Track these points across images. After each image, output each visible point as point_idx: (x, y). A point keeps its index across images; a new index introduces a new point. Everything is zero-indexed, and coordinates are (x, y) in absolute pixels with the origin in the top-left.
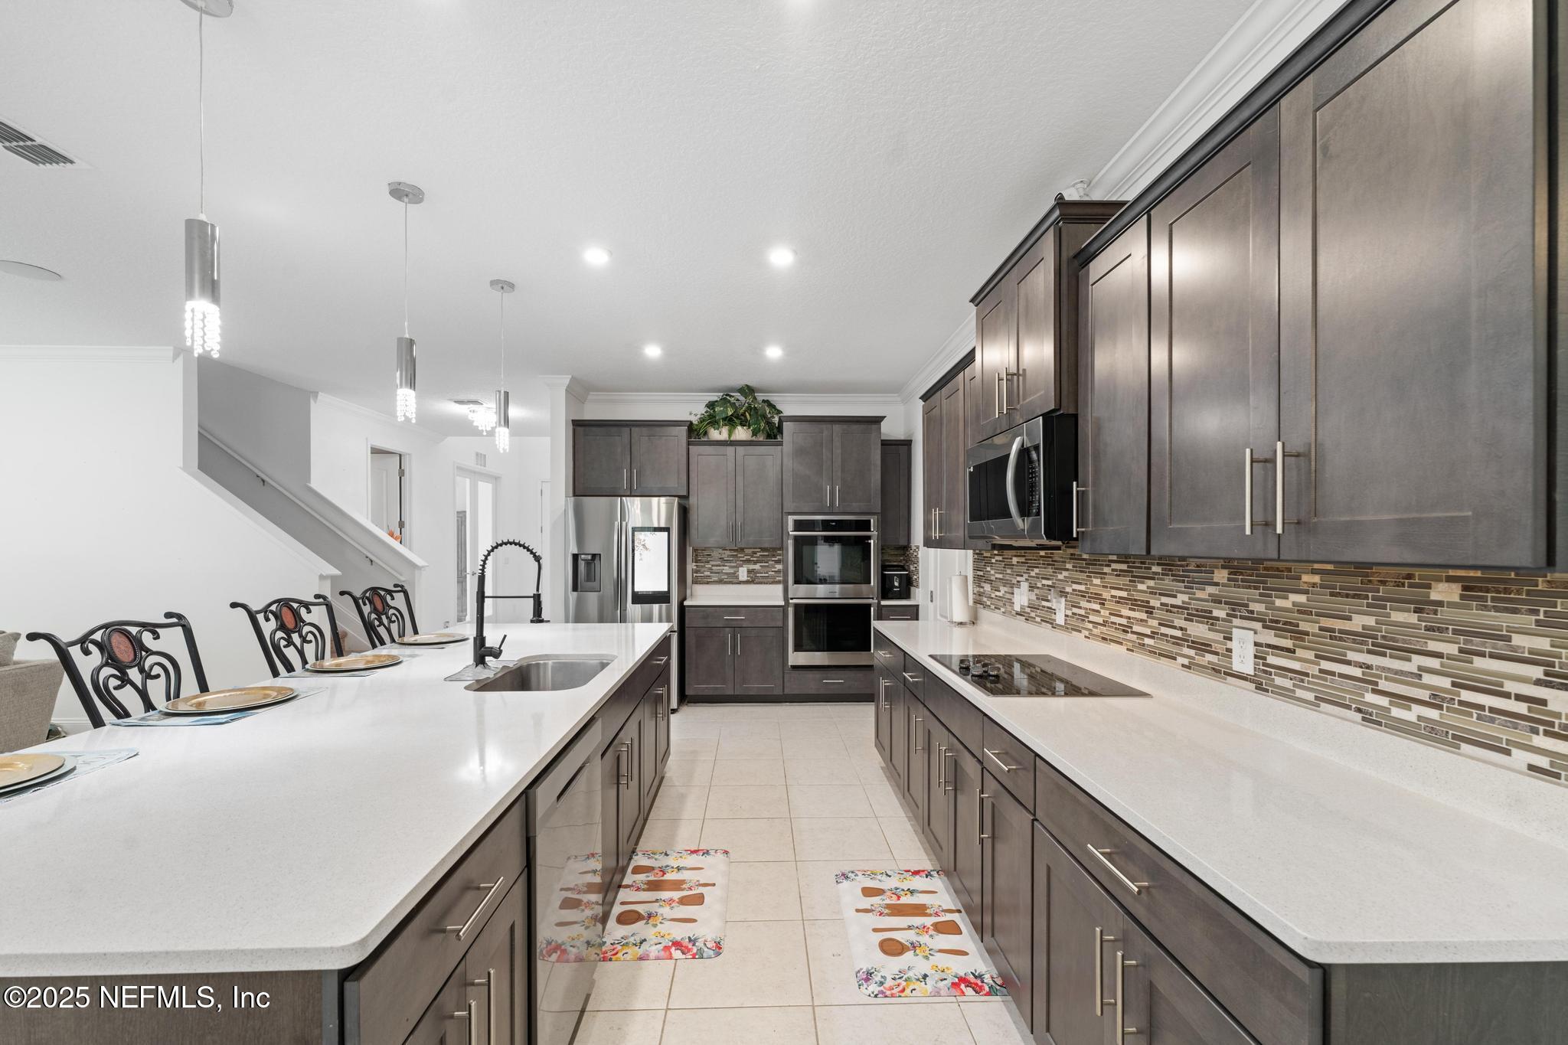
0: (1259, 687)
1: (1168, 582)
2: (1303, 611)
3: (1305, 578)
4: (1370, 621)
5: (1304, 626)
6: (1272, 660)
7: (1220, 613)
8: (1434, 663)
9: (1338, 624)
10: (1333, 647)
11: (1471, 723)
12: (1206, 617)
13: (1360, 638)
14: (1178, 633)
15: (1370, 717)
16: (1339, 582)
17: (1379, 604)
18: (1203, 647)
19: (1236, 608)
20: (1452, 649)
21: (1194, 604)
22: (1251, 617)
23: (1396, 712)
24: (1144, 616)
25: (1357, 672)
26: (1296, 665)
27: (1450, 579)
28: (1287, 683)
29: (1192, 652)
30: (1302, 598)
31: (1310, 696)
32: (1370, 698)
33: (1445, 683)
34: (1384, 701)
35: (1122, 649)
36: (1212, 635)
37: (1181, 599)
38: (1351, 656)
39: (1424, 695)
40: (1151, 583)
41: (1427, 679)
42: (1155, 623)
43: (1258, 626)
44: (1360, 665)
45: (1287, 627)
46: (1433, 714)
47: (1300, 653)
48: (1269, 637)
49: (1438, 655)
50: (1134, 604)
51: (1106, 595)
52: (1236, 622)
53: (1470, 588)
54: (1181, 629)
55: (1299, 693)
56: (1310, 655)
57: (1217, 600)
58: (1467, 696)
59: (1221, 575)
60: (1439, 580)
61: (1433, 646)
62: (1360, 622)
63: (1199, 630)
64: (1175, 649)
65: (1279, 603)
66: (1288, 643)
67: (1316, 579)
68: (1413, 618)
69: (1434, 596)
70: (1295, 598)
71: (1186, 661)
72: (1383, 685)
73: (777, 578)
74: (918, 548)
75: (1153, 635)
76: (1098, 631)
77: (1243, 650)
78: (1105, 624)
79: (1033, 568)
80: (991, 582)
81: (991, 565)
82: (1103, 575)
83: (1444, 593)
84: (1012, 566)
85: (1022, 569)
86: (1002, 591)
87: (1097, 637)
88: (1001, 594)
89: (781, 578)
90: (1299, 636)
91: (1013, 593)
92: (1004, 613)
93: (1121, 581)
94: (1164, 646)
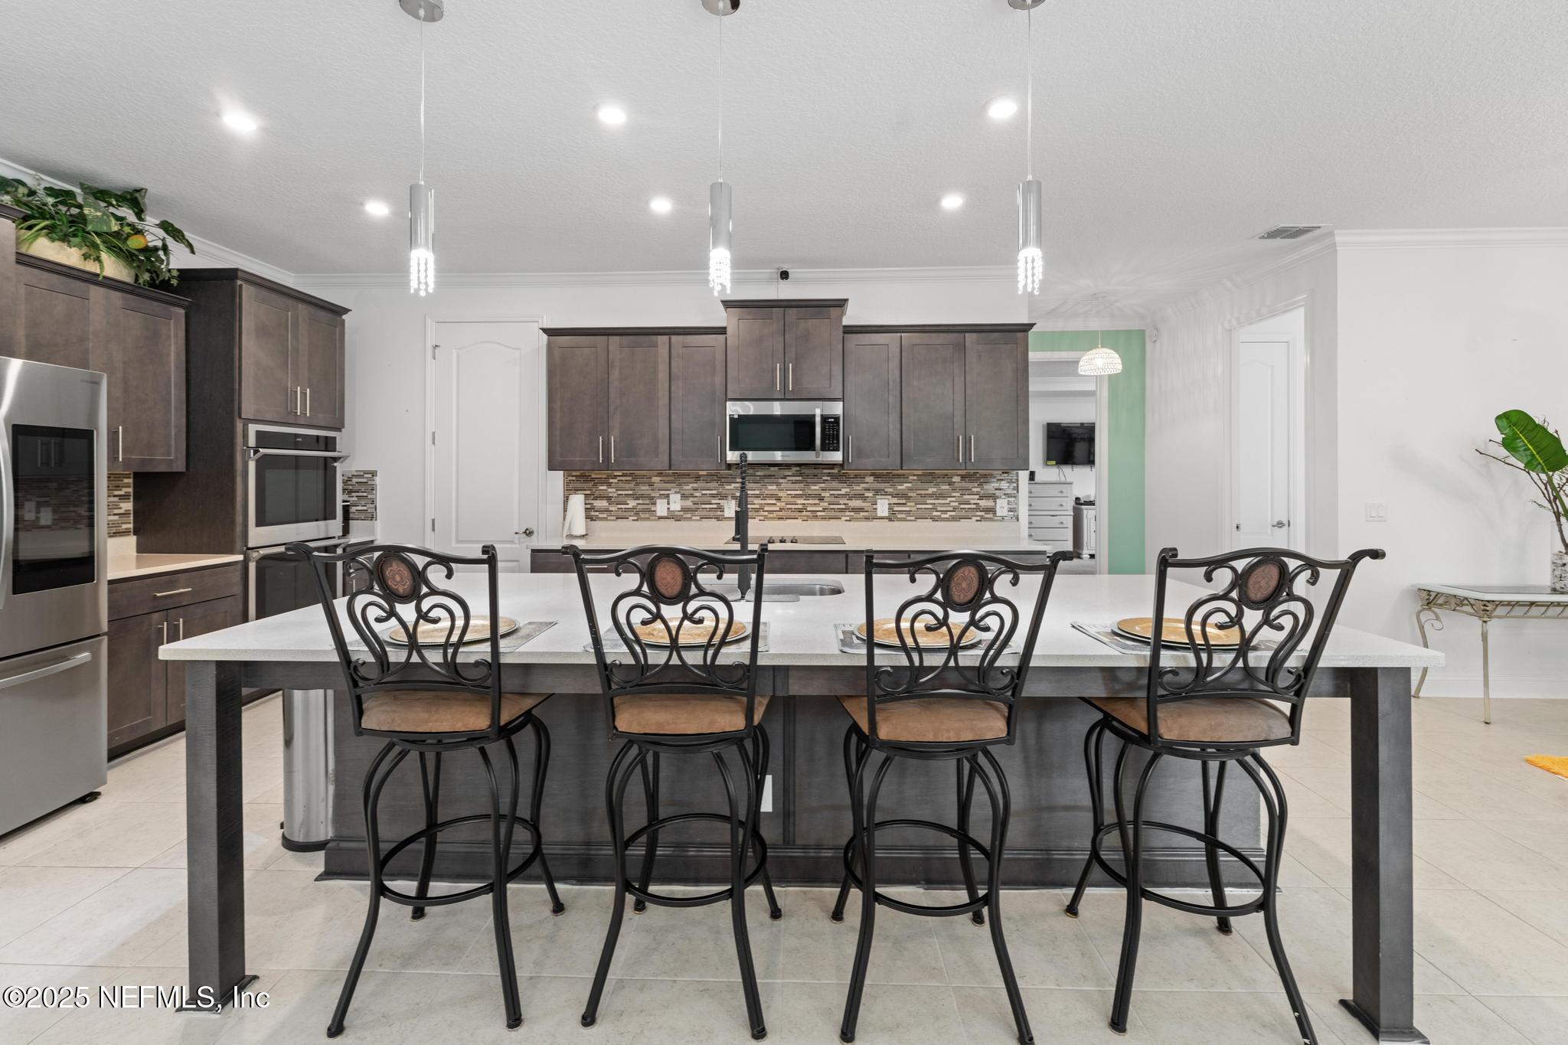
0: (890, 520)
1: (835, 484)
2: (910, 489)
3: (911, 478)
4: (935, 490)
5: (910, 494)
6: (895, 509)
7: (869, 494)
8: (953, 499)
9: (923, 492)
10: (923, 500)
11: (963, 513)
12: (861, 497)
13: (931, 496)
14: (844, 507)
15: (934, 519)
16: (924, 478)
17: (937, 484)
18: (861, 510)
19: (877, 492)
20: (958, 494)
21: (853, 492)
22: (886, 494)
23: (943, 516)
24: (817, 502)
25: (931, 506)
26: (908, 509)
27: (958, 475)
28: (904, 516)
29: (852, 514)
30: (909, 485)
31: (913, 518)
32: (935, 513)
33: (957, 504)
34: (939, 514)
35: (799, 521)
36: (864, 504)
37: (843, 491)
38: (929, 502)
39: (951, 509)
40: (823, 485)
41: (952, 504)
42: (826, 504)
43: (890, 497)
44: (931, 504)
45: (905, 496)
46: (953, 513)
47: (908, 504)
48: (895, 501)
49: (954, 497)
50: (808, 497)
51: (780, 494)
52: (878, 497)
53: (963, 477)
54: (845, 504)
55: (909, 518)
56: (913, 504)
57: (868, 490)
58: (962, 506)
59: (870, 479)
60: (954, 475)
61: (954, 494)
62: (931, 490)
63: (856, 503)
64: (840, 514)
65: (899, 487)
66: (904, 501)
67: (915, 478)
68: (948, 487)
69: (954, 480)
70: (906, 485)
71: (848, 518)
72: (939, 509)
73: (124, 526)
74: (374, 474)
75: (824, 510)
76: (775, 515)
77: (883, 507)
78: (781, 510)
79: (687, 483)
80: (609, 499)
81: (609, 485)
82: (778, 484)
83: (956, 479)
84: (651, 484)
85: (669, 485)
86: (632, 503)
87: (773, 519)
88: (630, 506)
89: (131, 526)
90: (908, 498)
91: (654, 504)
92: (637, 520)
93: (797, 486)
94: (833, 514)
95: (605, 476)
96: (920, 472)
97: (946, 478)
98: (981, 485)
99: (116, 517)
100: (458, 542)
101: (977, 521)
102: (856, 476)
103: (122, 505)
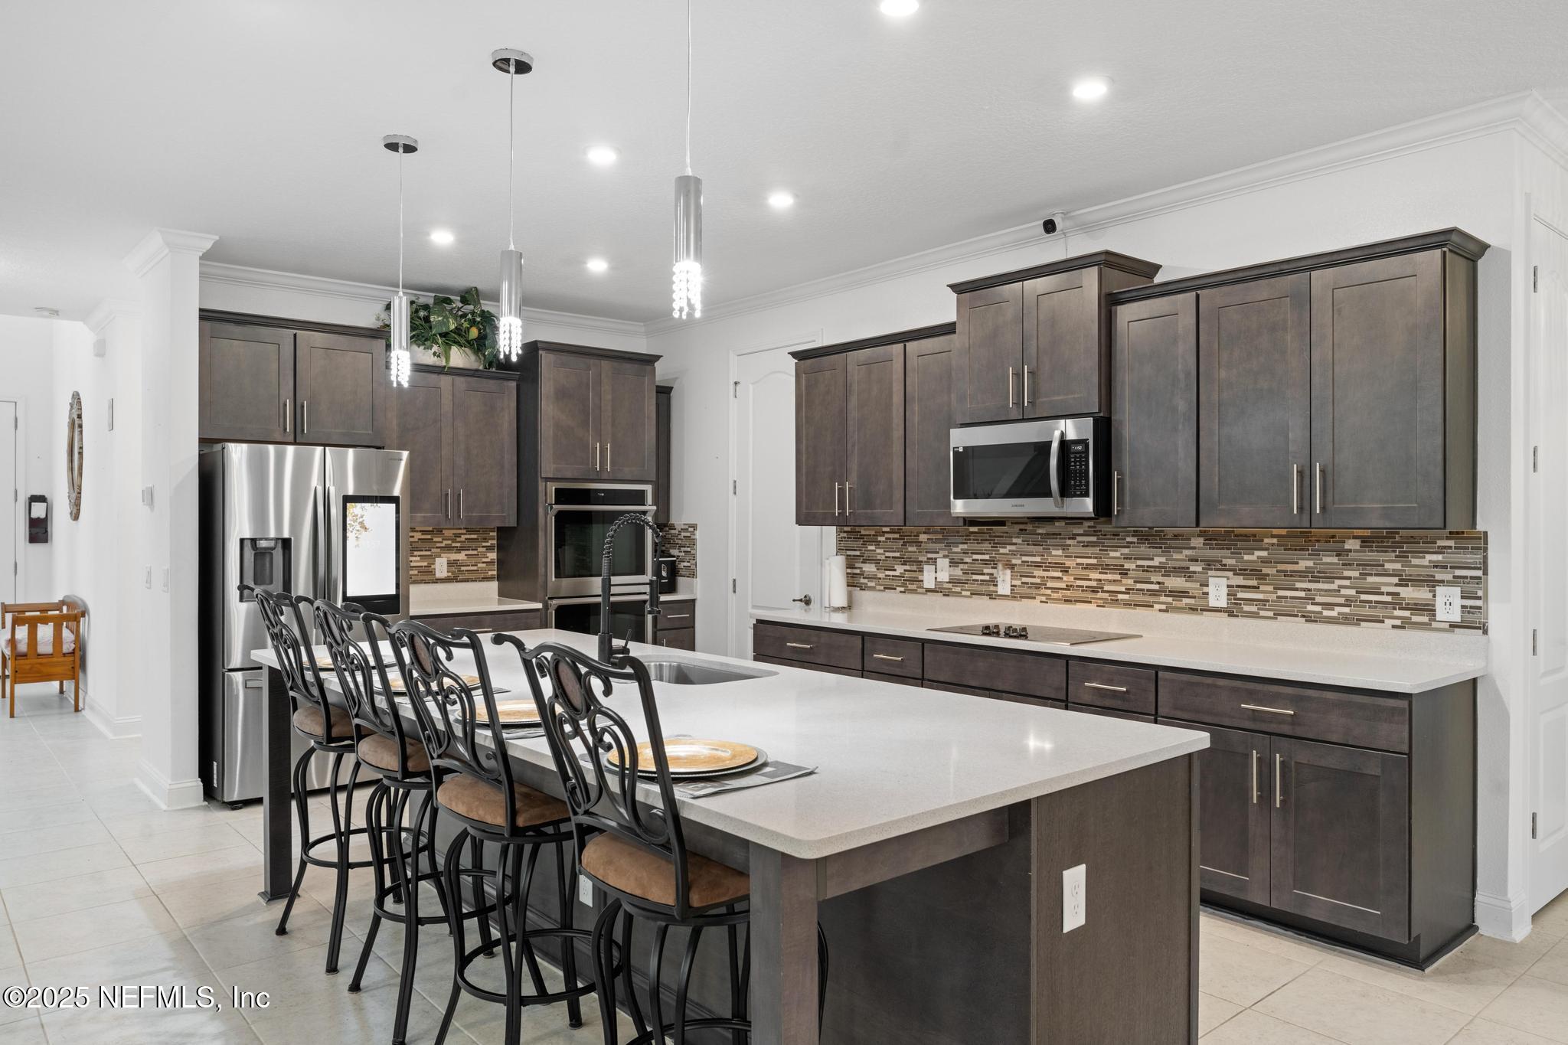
0: (1231, 614)
1: (1143, 549)
2: (1265, 561)
3: (1266, 540)
4: (1310, 563)
5: (1265, 571)
6: (1240, 595)
7: (1196, 568)
8: (1347, 583)
9: (1290, 567)
10: (1288, 581)
11: (1366, 611)
12: (1183, 571)
13: (1303, 575)
14: (1156, 587)
15: (1309, 618)
16: (1290, 542)
17: (1316, 554)
18: (1183, 594)
19: (1210, 564)
20: (1356, 574)
21: (1171, 564)
22: (1224, 568)
23: (1326, 613)
24: (1118, 577)
25: (1302, 594)
26: (1260, 596)
27: (1355, 537)
28: (1254, 609)
29: (1170, 599)
30: (1264, 554)
31: (1271, 614)
32: (1310, 608)
33: (1353, 592)
34: (1318, 608)
35: (1092, 607)
36: (1189, 585)
37: (1157, 561)
38: (1298, 585)
39: (1342, 601)
40: (1126, 551)
41: (1343, 592)
42: (1130, 582)
43: (1230, 574)
44: (1304, 590)
45: (1254, 572)
46: (1346, 610)
47: (1262, 588)
48: (1239, 580)
49: (1349, 578)
50: (1105, 568)
51: (1068, 563)
52: (1210, 573)
53: (1365, 541)
54: (1159, 583)
55: (1262, 613)
56: (1270, 588)
57: (1194, 560)
58: (1364, 597)
59: (1197, 541)
60: (1349, 538)
61: (1346, 573)
62: (1303, 565)
63: (1175, 582)
64: (1151, 599)
65: (1246, 557)
66: (1254, 583)
67: (1275, 541)
68: (1335, 560)
69: (1347, 547)
70: (1258, 553)
71: (1163, 607)
72: (1318, 599)
73: (490, 573)
74: (694, 527)
75: (1128, 591)
76: (1059, 595)
77: (1218, 591)
78: (1068, 588)
79: (956, 544)
80: (877, 562)
81: (878, 544)
82: (1065, 547)
83: (1352, 544)
84: (918, 543)
85: (937, 546)
86: (900, 569)
87: (1057, 600)
88: (897, 573)
89: (495, 573)
90: (1262, 577)
91: (921, 571)
92: (904, 592)
93: (1089, 551)
94: (1140, 598)
95: (873, 533)
96: (1283, 532)
97: (1333, 542)
98: (1403, 557)
99: (484, 565)
100: (754, 607)
101: (1394, 627)
102: (1176, 536)
103: (488, 554)
